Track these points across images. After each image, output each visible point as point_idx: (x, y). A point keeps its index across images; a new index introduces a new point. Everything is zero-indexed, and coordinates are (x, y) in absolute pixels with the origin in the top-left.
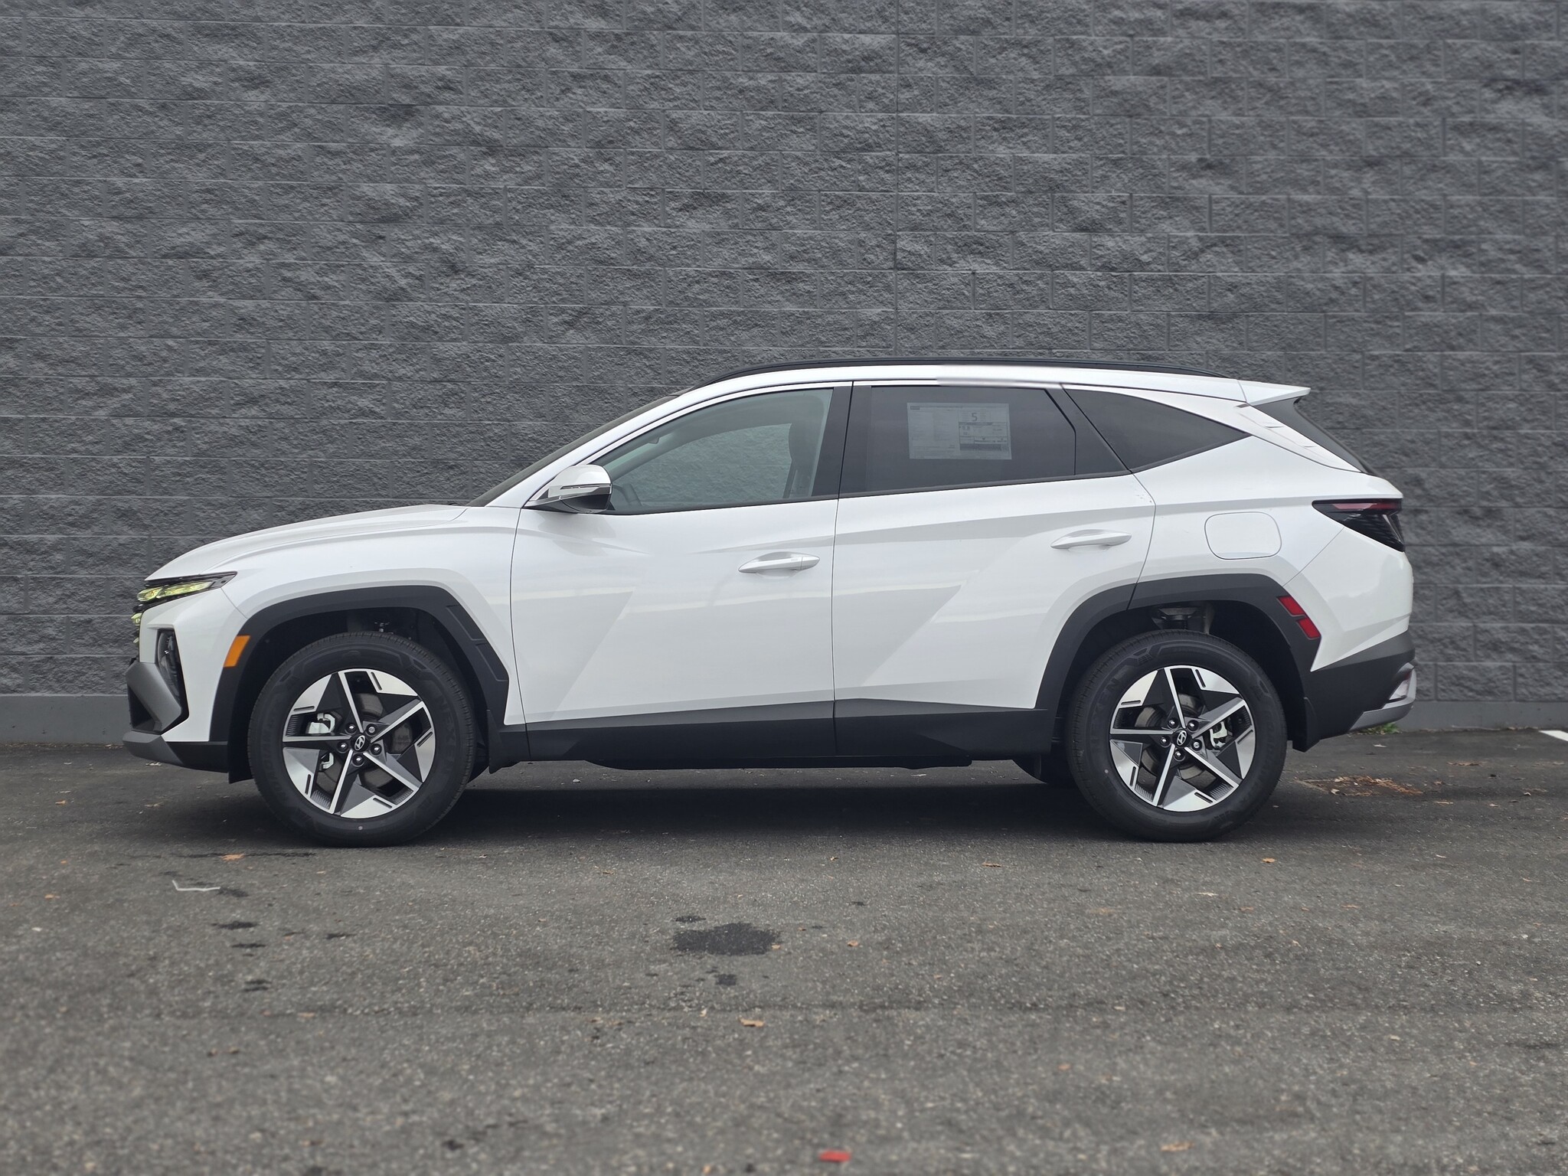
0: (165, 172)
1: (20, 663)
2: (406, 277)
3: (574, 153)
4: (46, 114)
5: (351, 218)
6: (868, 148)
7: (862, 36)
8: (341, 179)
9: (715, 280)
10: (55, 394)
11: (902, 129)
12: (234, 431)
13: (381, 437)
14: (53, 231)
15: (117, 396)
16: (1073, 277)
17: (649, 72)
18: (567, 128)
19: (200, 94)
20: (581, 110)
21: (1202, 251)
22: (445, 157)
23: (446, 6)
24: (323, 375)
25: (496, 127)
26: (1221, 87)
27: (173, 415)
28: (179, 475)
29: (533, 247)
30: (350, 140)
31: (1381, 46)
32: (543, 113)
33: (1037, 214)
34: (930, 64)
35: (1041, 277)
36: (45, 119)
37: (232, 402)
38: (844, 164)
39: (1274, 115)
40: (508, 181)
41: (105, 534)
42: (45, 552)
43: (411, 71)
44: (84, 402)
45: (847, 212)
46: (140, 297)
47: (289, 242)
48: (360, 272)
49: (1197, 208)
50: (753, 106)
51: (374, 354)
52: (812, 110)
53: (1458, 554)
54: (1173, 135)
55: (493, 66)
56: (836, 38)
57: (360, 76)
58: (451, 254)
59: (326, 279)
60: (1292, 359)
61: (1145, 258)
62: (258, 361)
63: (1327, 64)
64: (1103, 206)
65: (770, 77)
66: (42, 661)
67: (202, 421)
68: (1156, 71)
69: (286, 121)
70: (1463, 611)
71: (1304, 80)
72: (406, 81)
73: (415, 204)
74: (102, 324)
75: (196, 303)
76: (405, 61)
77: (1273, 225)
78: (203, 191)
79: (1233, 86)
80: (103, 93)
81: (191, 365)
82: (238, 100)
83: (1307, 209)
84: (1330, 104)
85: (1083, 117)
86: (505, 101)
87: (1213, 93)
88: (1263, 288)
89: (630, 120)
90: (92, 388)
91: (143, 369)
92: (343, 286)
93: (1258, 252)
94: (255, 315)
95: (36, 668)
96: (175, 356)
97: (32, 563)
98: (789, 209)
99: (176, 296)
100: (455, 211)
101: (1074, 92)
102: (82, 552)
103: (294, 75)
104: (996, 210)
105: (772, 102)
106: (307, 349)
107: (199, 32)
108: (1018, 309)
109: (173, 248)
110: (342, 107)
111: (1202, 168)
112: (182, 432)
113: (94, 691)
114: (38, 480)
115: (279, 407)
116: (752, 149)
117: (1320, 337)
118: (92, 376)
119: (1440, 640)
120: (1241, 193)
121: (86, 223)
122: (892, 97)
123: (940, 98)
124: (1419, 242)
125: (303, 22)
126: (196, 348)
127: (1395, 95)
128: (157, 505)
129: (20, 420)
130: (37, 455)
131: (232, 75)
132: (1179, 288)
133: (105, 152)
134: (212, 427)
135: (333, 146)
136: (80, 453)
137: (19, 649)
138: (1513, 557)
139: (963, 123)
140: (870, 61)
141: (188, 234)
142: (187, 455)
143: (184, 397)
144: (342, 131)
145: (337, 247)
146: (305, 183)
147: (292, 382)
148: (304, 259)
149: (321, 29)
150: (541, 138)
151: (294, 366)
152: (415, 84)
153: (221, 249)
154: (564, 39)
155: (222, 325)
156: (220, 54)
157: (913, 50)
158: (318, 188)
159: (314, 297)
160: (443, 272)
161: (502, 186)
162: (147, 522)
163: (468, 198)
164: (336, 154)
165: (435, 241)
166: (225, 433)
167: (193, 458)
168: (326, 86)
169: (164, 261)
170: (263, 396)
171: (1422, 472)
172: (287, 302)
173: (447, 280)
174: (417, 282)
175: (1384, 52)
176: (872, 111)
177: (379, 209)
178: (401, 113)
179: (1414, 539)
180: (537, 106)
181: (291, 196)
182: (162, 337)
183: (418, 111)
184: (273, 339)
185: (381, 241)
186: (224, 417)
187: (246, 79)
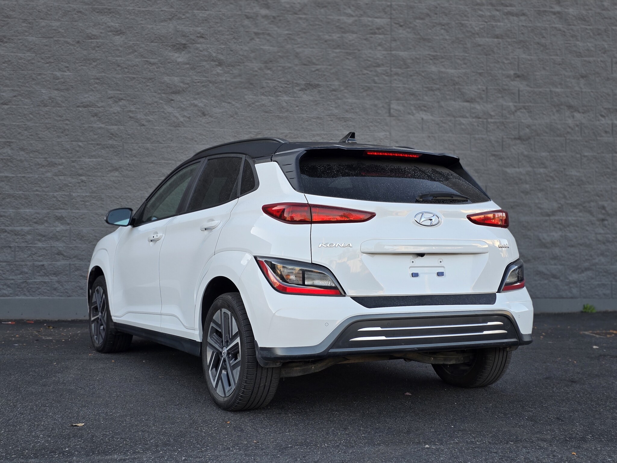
1: (11, 284)
2: (184, 116)
3: (256, 65)
4: (26, 44)
5: (159, 92)
6: (379, 66)
7: (376, 19)
8: (155, 75)
9: (315, 120)
10: (29, 166)
11: (393, 58)
12: (108, 183)
15: (57, 167)
16: (463, 120)
17: (287, 32)
19: (95, 37)
20: (258, 48)
21: (516, 111)
22: (200, 66)
23: (201, 2)
24: (147, 158)
25: (222, 54)
27: (81, 175)
28: (83, 201)
29: (237, 105)
30: (159, 58)
31: (587, 29)
34: (404, 32)
35: (450, 121)
36: (26, 47)
37: (107, 170)
38: (368, 72)
41: (50, 227)
42: (24, 235)
44: (41, 169)
46: (67, 124)
47: (133, 101)
48: (163, 114)
49: (513, 94)
51: (169, 150)
54: (504, 63)
55: (221, 28)
58: (203, 108)
59: (148, 117)
61: (493, 113)
62: (119, 152)
63: (565, 35)
64: (475, 92)
65: (338, 35)
66: (23, 283)
67: (94, 178)
73: (187, 86)
75: (92, 127)
76: (183, 25)
78: (95, 79)
79: (528, 44)
87: (520, 46)
89: (278, 52)
92: (156, 121)
96: (82, 150)
97: (17, 240)
98: (346, 91)
99: (83, 124)
100: (205, 89)
102: (40, 235)
103: (135, 30)
105: (339, 46)
106: (140, 147)
107: (94, 11)
109: (82, 103)
110: (156, 44)
111: (516, 77)
112: (85, 183)
113: (45, 296)
114: (20, 203)
115: (127, 171)
119: (613, 273)
120: (531, 87)
121: (44, 92)
122: (388, 45)
124: (602, 109)
125: (140, 7)
127: (592, 49)
129: (13, 177)
130: (20, 192)
131: (109, 29)
133: (52, 61)
135: (152, 61)
136: (40, 192)
137: (11, 277)
139: (418, 56)
141: (88, 97)
142: (87, 193)
143: (86, 168)
144: (156, 54)
145: (153, 104)
146: (140, 76)
147: (133, 162)
148: (139, 109)
149: (147, 11)
150: (241, 59)
151: (134, 154)
152: (187, 35)
153: (103, 104)
154: (251, 18)
155: (103, 137)
156: (103, 20)
157: (397, 26)
158: (145, 79)
159: (143, 125)
160: (199, 115)
161: (224, 79)
162: (69, 222)
163: (210, 84)
164: (154, 64)
165: (196, 102)
166: (104, 183)
167: (90, 194)
168: (149, 35)
169: (78, 108)
170: (120, 167)
171: (605, 204)
172: (131, 127)
173: (201, 119)
174: (188, 119)
175: (588, 31)
176: (380, 50)
177: (171, 88)
178: (181, 47)
179: (602, 232)
180: (239, 45)
181: (134, 81)
182: (76, 141)
183: (189, 46)
184: (125, 143)
185: (172, 102)
186: (104, 176)
187: (114, 31)
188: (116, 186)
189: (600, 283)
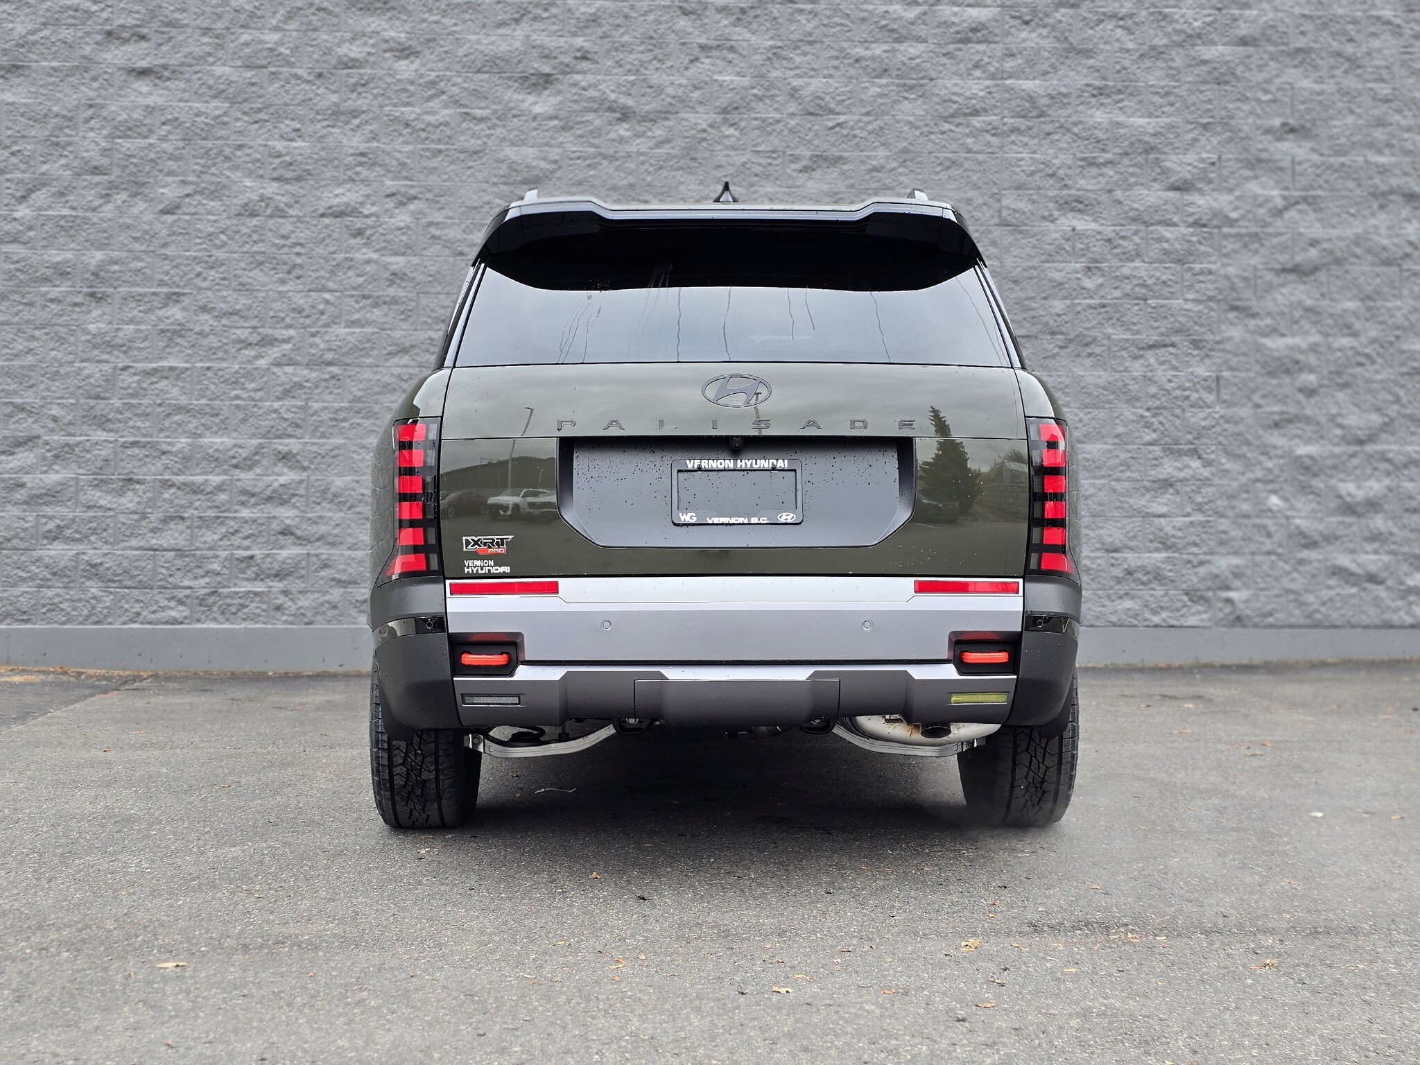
0: (323, 137)
14: (216, 192)
18: (696, 95)
26: (1302, 56)
32: (672, 81)
33: (1132, 175)
39: (1351, 83)
40: (641, 145)
43: (551, 43)
45: (955, 172)
50: (869, 74)
52: (923, 78)
56: (946, 11)
57: (504, 47)
60: (1369, 309)
68: (1243, 42)
69: (434, 88)
71: (1379, 51)
72: (546, 52)
74: (263, 279)
77: (1351, 184)
80: (264, 62)
81: (346, 317)
82: (390, 69)
83: (1384, 170)
84: (1404, 72)
85: (1174, 84)
86: (638, 71)
88: (1342, 244)
90: (254, 338)
91: (302, 320)
93: (1336, 210)
94: (407, 271)
95: (202, 601)
101: (1166, 61)
104: (1094, 171)
108: (1115, 262)
116: (868, 114)
117: (1395, 288)
118: (254, 328)
123: (1043, 67)
126: (351, 301)
128: (314, 448)
132: (1267, 243)
134: (366, 376)
140: (975, 32)
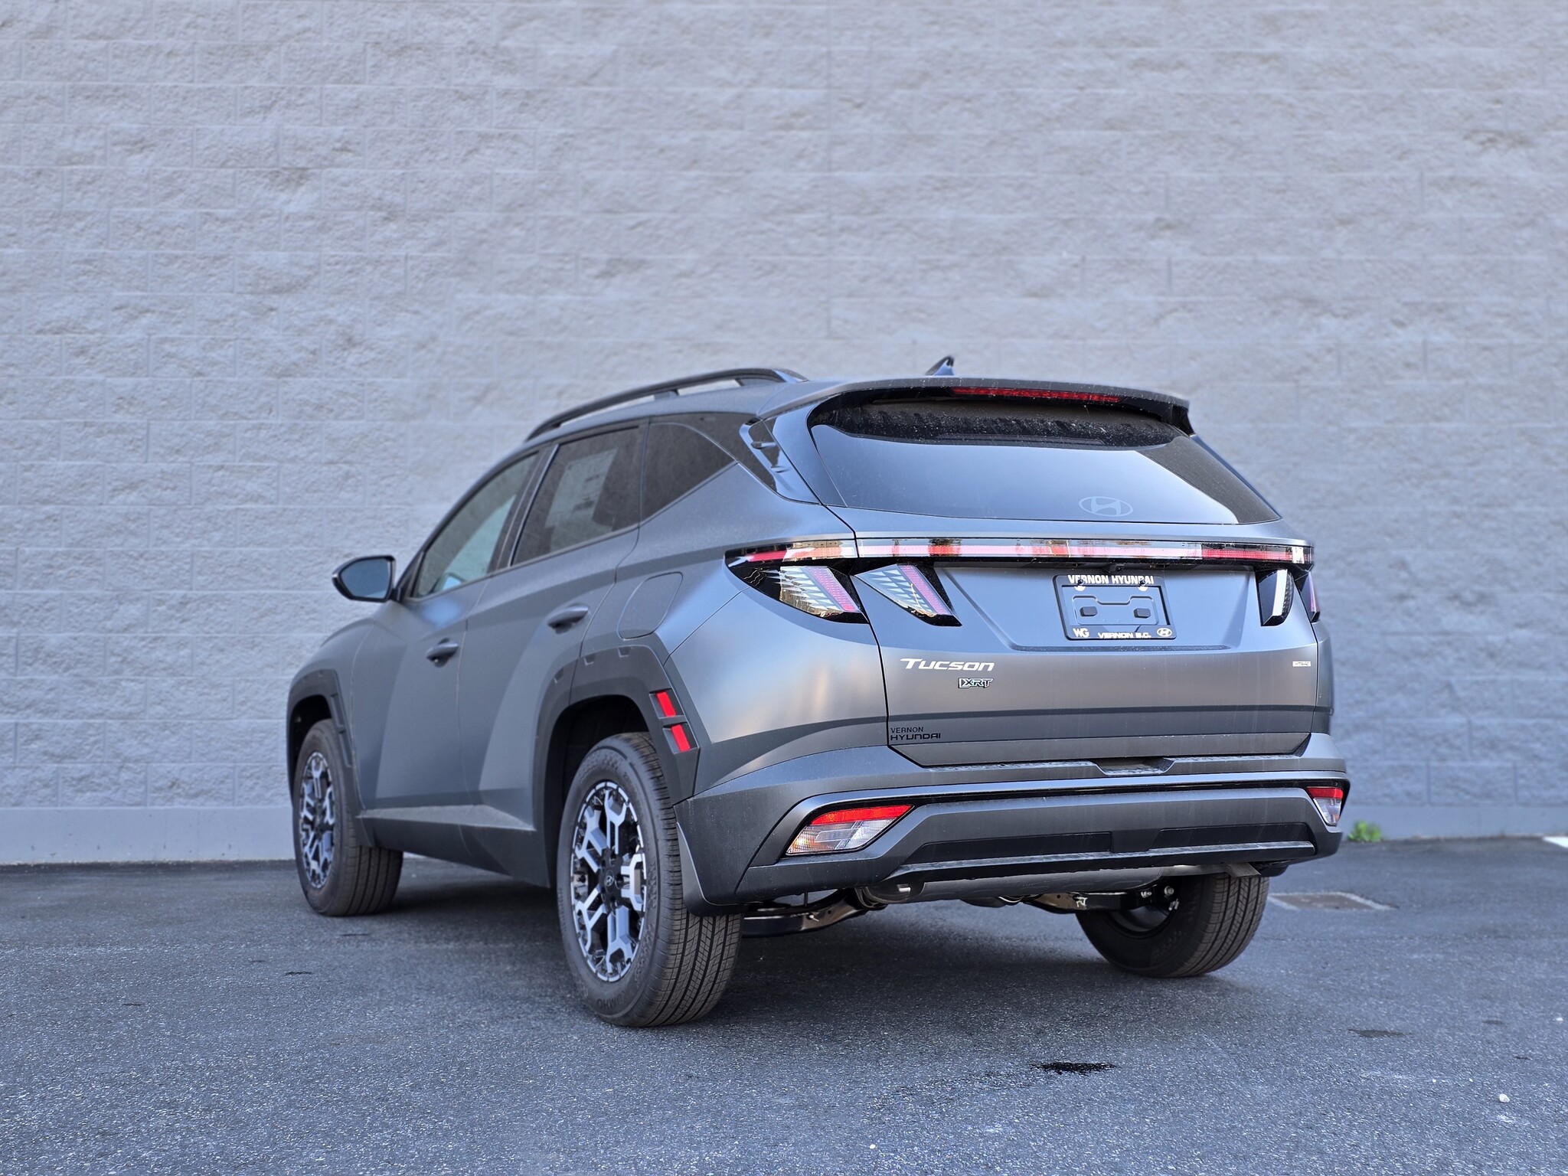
2: (300, 351)
3: (482, 216)
6: (801, 209)
7: (791, 91)
8: (230, 247)
11: (835, 190)
12: (112, 519)
13: (271, 524)
16: (1024, 345)
17: (562, 131)
19: (80, 158)
20: (488, 172)
21: (1162, 316)
22: (343, 222)
23: (344, 64)
24: (208, 457)
25: (398, 191)
27: (45, 502)
28: (50, 567)
29: (437, 317)
30: (241, 206)
31: (1352, 97)
34: (866, 120)
35: (987, 346)
37: (110, 488)
38: (773, 226)
46: (12, 376)
47: (174, 315)
48: (250, 346)
49: (1155, 271)
51: (263, 433)
53: (1449, 644)
54: (1128, 192)
55: (393, 127)
58: (349, 327)
59: (213, 355)
61: (1100, 324)
62: (139, 443)
63: (1293, 115)
64: (1053, 269)
65: (693, 135)
67: (77, 508)
70: (1456, 705)
73: (310, 273)
75: (72, 382)
76: (300, 122)
78: (81, 262)
79: (1193, 141)
87: (1171, 148)
89: (542, 182)
92: (232, 362)
96: (49, 439)
98: (714, 275)
99: (51, 374)
100: (353, 280)
103: (180, 138)
105: (695, 162)
106: (191, 430)
107: (79, 94)
109: (48, 323)
110: (231, 171)
111: (1162, 229)
112: (55, 521)
115: (159, 490)
119: (1432, 738)
120: (1204, 254)
122: (823, 154)
124: (1397, 306)
125: (191, 81)
127: (1368, 148)
135: (222, 212)
138: (1510, 647)
139: (901, 183)
141: (64, 307)
142: (60, 546)
143: (58, 483)
144: (232, 196)
145: (225, 320)
146: (192, 252)
147: (174, 465)
148: (188, 333)
149: (209, 89)
150: (446, 201)
151: (177, 448)
152: (310, 146)
153: (100, 323)
154: (469, 97)
155: (100, 405)
156: (102, 116)
157: (847, 105)
158: (205, 258)
159: (200, 374)
160: (340, 346)
161: (404, 254)
162: (16, 619)
163: (368, 267)
164: (224, 221)
165: (331, 313)
166: (101, 521)
167: (66, 549)
168: (215, 149)
169: (38, 336)
170: (142, 481)
171: (1408, 555)
172: (169, 379)
173: (346, 353)
174: (311, 356)
175: (1354, 102)
176: (803, 170)
177: (270, 279)
178: (295, 176)
179: (1400, 628)
180: (443, 168)
181: (176, 266)
182: (36, 418)
183: (314, 174)
184: (154, 419)
185: (273, 313)
186: (101, 504)
187: (128, 143)
188: (133, 526)
189: (1396, 763)
